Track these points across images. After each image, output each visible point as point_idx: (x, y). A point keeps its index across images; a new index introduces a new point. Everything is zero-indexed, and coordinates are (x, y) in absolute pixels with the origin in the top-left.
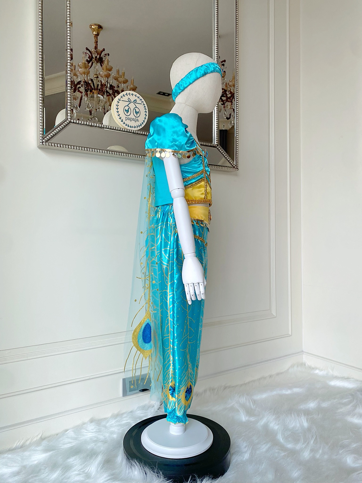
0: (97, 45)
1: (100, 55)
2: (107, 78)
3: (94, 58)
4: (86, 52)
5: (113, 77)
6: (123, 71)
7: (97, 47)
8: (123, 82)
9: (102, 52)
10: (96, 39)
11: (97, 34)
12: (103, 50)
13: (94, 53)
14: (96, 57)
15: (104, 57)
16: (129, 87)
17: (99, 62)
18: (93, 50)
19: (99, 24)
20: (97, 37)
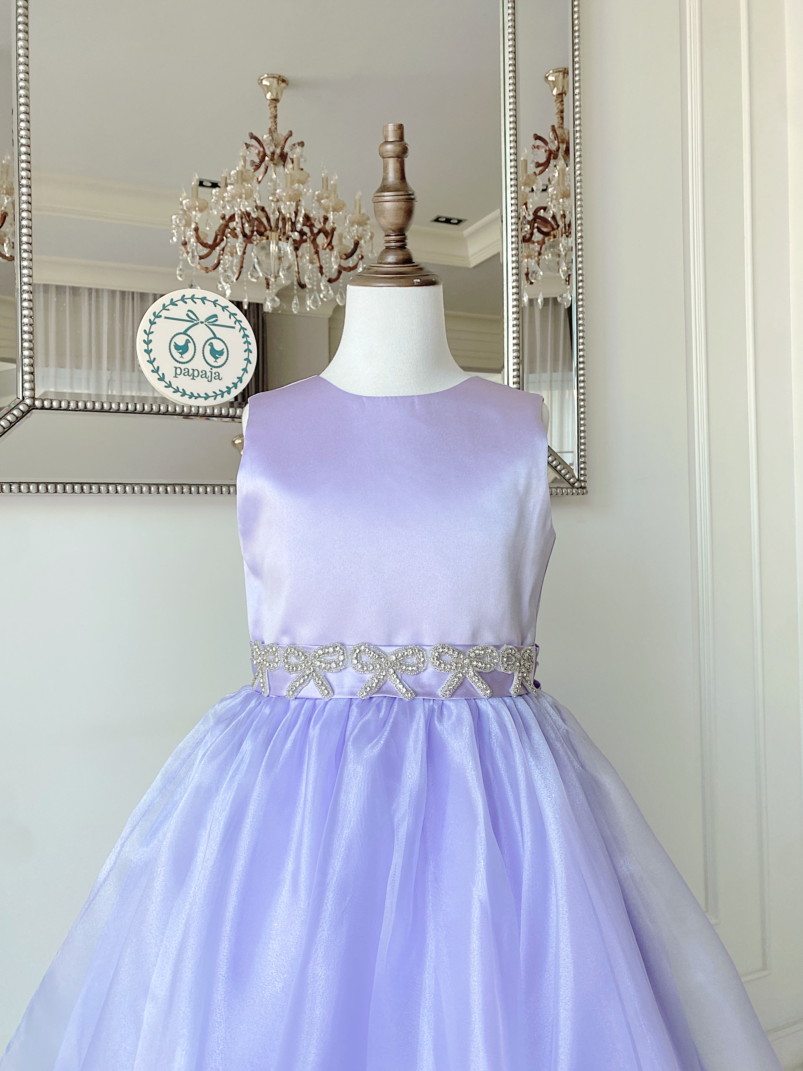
0: (276, 123)
1: (283, 148)
3: (268, 156)
4: (249, 143)
6: (333, 183)
7: (276, 129)
8: (333, 208)
9: (286, 139)
10: (273, 109)
11: (274, 98)
12: (288, 135)
13: (269, 144)
14: (273, 153)
15: (291, 150)
18: (265, 136)
19: (281, 75)
20: (274, 105)
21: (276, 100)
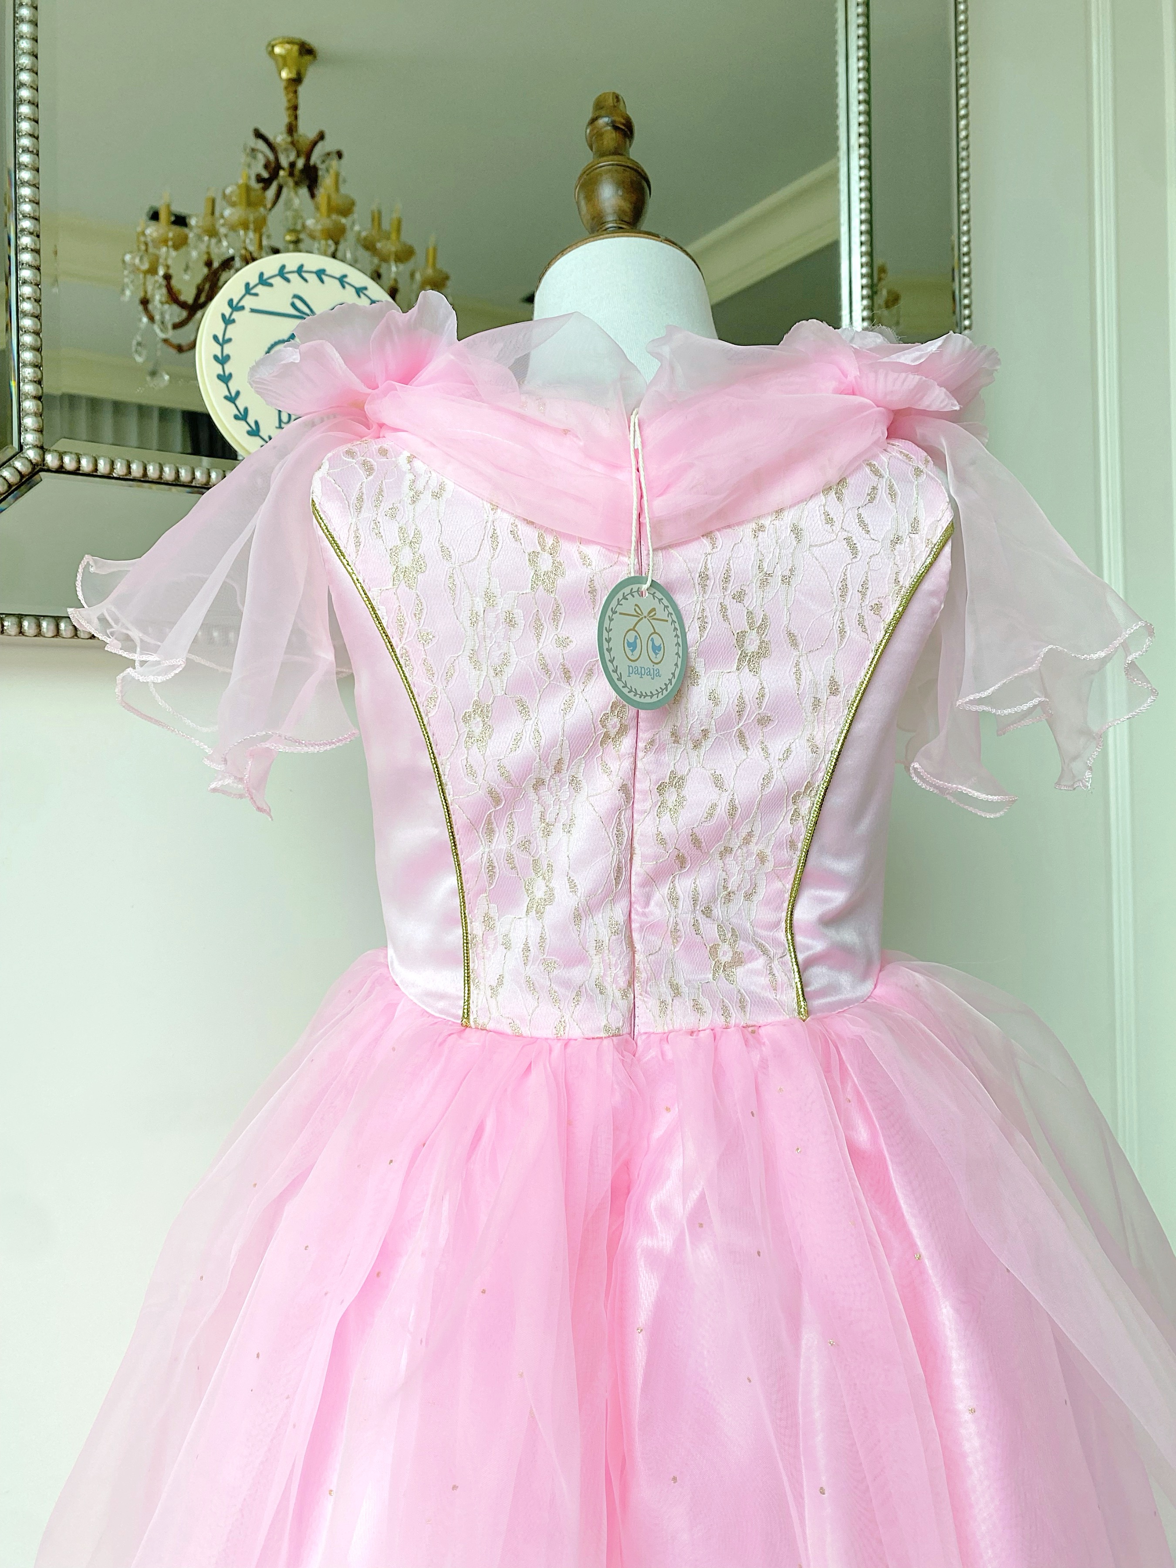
0: (296, 117)
1: (308, 157)
2: (337, 243)
3: (283, 169)
4: (253, 146)
5: (358, 240)
6: (395, 216)
7: (296, 126)
8: (396, 255)
9: (315, 144)
10: (291, 95)
11: (293, 75)
12: (317, 136)
13: (286, 150)
14: (292, 165)
15: (323, 162)
16: (418, 276)
17: (301, 182)
18: (280, 137)
19: (303, 39)
20: (294, 89)
21: (297, 81)
